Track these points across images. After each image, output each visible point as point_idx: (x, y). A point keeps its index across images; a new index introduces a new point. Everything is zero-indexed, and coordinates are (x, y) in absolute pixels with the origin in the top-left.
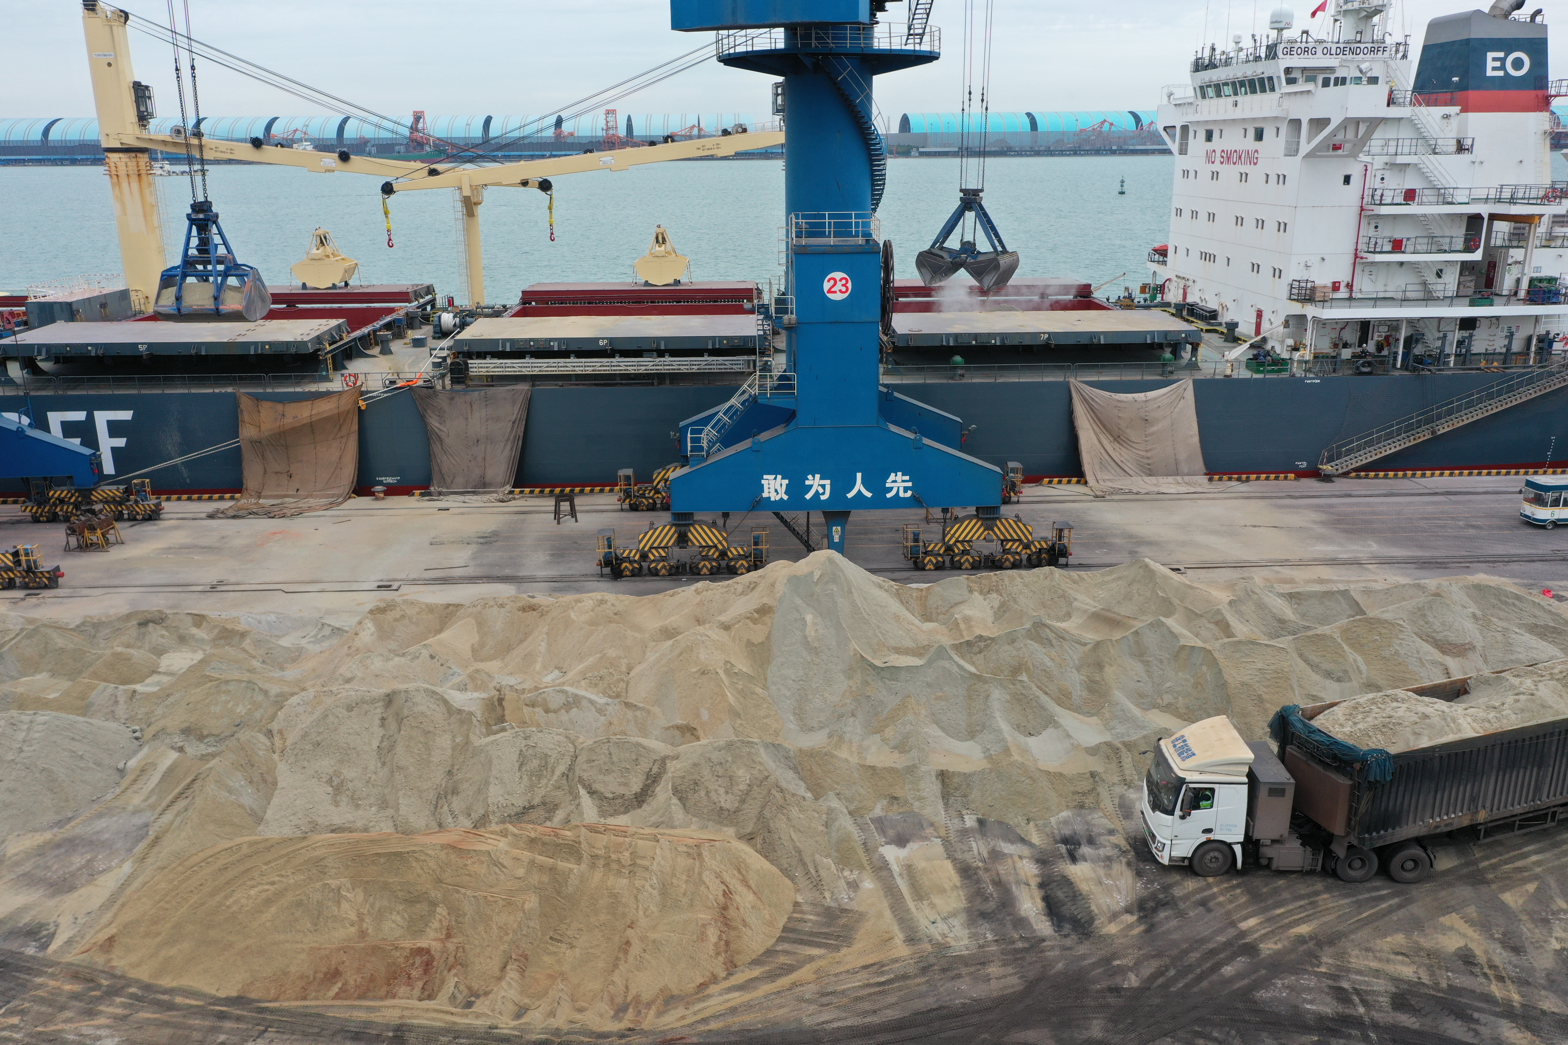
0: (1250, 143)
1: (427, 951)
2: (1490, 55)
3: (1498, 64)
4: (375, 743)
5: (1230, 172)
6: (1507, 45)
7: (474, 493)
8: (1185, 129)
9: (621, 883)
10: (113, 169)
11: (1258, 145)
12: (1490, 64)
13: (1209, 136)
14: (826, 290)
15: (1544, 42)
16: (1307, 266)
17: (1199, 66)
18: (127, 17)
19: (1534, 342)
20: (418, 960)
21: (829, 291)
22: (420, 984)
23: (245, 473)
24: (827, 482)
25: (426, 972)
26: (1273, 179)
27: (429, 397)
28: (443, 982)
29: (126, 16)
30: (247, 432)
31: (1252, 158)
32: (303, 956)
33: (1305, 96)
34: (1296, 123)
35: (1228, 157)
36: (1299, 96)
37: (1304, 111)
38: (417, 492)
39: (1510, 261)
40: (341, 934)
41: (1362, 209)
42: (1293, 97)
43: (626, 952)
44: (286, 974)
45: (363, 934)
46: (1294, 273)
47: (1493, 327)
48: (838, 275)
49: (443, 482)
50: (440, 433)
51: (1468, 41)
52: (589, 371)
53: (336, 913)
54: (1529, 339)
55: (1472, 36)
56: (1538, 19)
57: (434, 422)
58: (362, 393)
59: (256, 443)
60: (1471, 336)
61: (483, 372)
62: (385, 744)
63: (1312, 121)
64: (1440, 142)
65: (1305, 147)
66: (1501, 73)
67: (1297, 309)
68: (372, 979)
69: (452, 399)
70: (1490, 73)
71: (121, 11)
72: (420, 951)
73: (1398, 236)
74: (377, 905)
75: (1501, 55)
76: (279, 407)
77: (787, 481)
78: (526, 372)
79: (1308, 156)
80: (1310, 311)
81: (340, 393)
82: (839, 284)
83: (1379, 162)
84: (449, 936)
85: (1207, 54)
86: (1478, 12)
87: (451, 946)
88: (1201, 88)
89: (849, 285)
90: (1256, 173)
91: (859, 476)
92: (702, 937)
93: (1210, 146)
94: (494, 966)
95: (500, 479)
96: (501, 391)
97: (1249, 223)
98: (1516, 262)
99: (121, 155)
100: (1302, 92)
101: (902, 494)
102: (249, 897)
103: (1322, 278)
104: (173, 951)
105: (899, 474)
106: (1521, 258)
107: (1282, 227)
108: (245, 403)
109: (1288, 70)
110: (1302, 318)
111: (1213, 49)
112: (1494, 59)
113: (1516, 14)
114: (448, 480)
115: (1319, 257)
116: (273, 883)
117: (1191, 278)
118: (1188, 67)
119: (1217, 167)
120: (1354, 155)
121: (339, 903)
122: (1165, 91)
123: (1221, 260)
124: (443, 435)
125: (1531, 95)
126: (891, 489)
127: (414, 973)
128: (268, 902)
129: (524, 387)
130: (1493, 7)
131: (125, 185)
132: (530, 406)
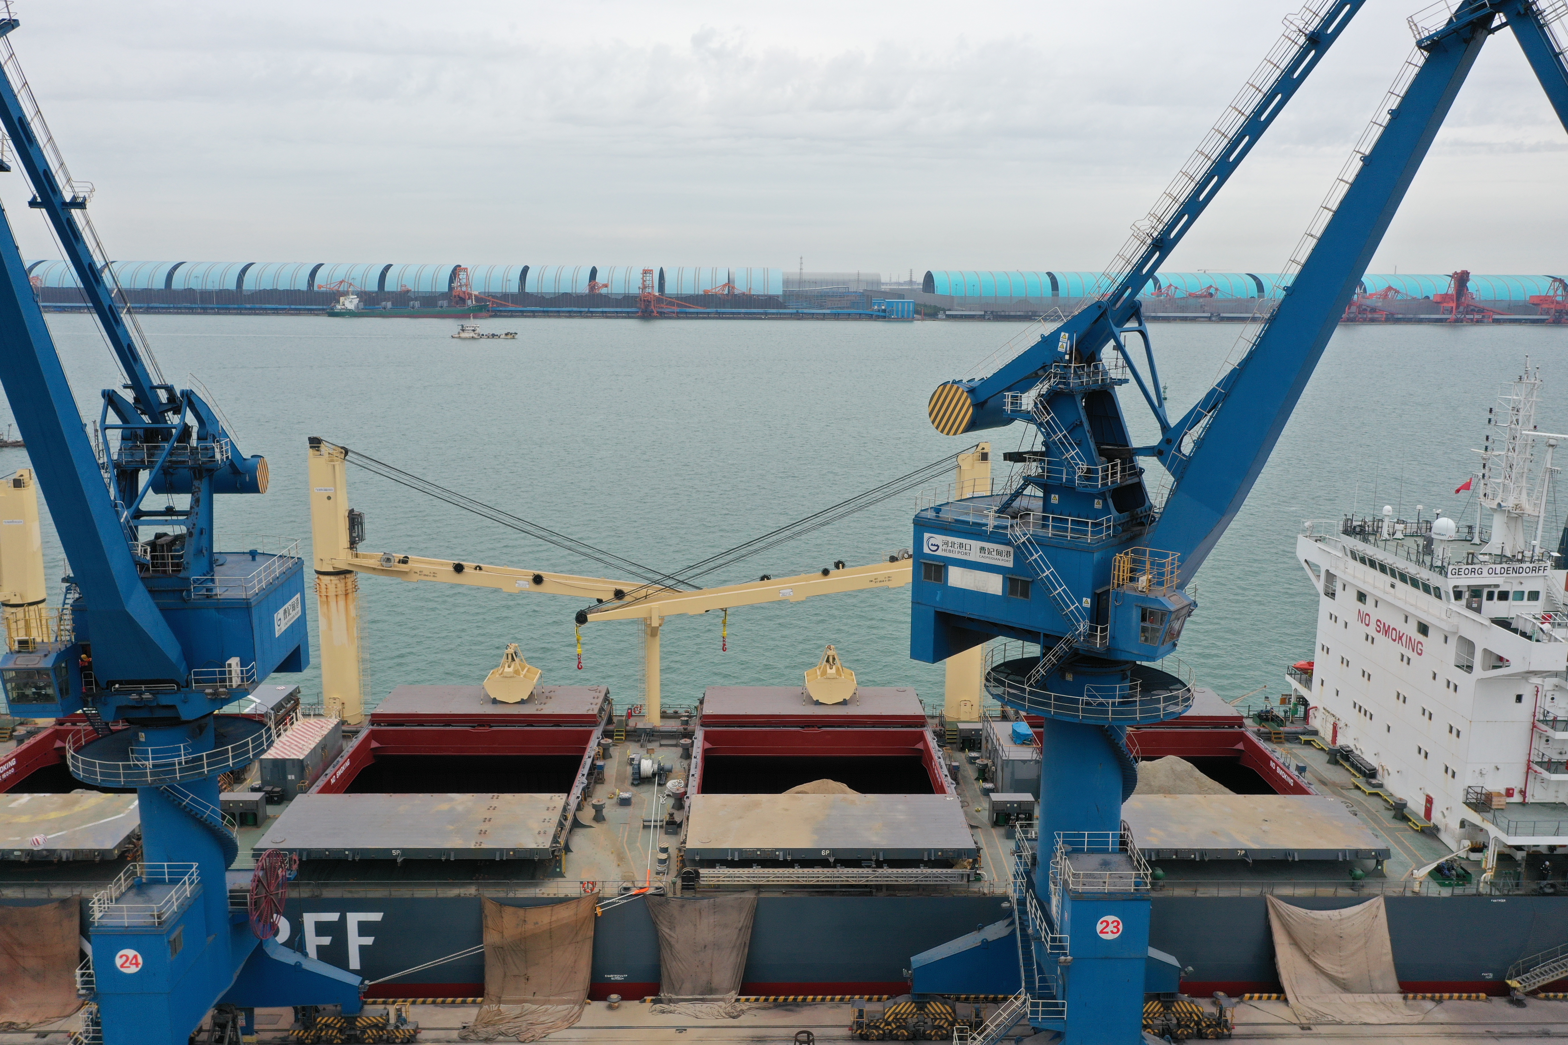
0: (1412, 631)
5: (1388, 645)
7: (703, 1000)
8: (1331, 576)
10: (324, 590)
11: (1422, 638)
13: (1362, 599)
14: (1098, 930)
16: (1481, 774)
17: (1348, 529)
21: (1102, 932)
23: (487, 978)
26: (1442, 680)
27: (661, 906)
29: (345, 452)
30: (491, 938)
31: (1415, 647)
33: (1479, 626)
34: (1468, 644)
35: (1385, 630)
36: (1471, 622)
37: (1478, 638)
38: (649, 998)
41: (1534, 726)
42: (1464, 619)
46: (1468, 779)
48: (1110, 918)
49: (673, 989)
50: (670, 939)
52: (813, 881)
57: (665, 930)
58: (600, 900)
59: (499, 949)
61: (713, 881)
63: (1487, 652)
65: (1480, 671)
67: (1474, 818)
69: (682, 906)
71: (342, 448)
76: (521, 912)
78: (752, 881)
79: (1483, 679)
80: (1489, 827)
81: (578, 900)
82: (1111, 926)
83: (1550, 685)
88: (1352, 549)
89: (1121, 927)
90: (1420, 664)
93: (1362, 608)
95: (726, 984)
96: (729, 899)
97: (1414, 706)
99: (332, 578)
100: (1476, 621)
103: (1496, 785)
107: (1455, 731)
108: (490, 908)
109: (1456, 588)
110: (1482, 830)
114: (677, 986)
115: (1493, 766)
117: (1342, 719)
119: (1372, 632)
123: (1379, 722)
124: (673, 942)
129: (750, 895)
132: (757, 914)
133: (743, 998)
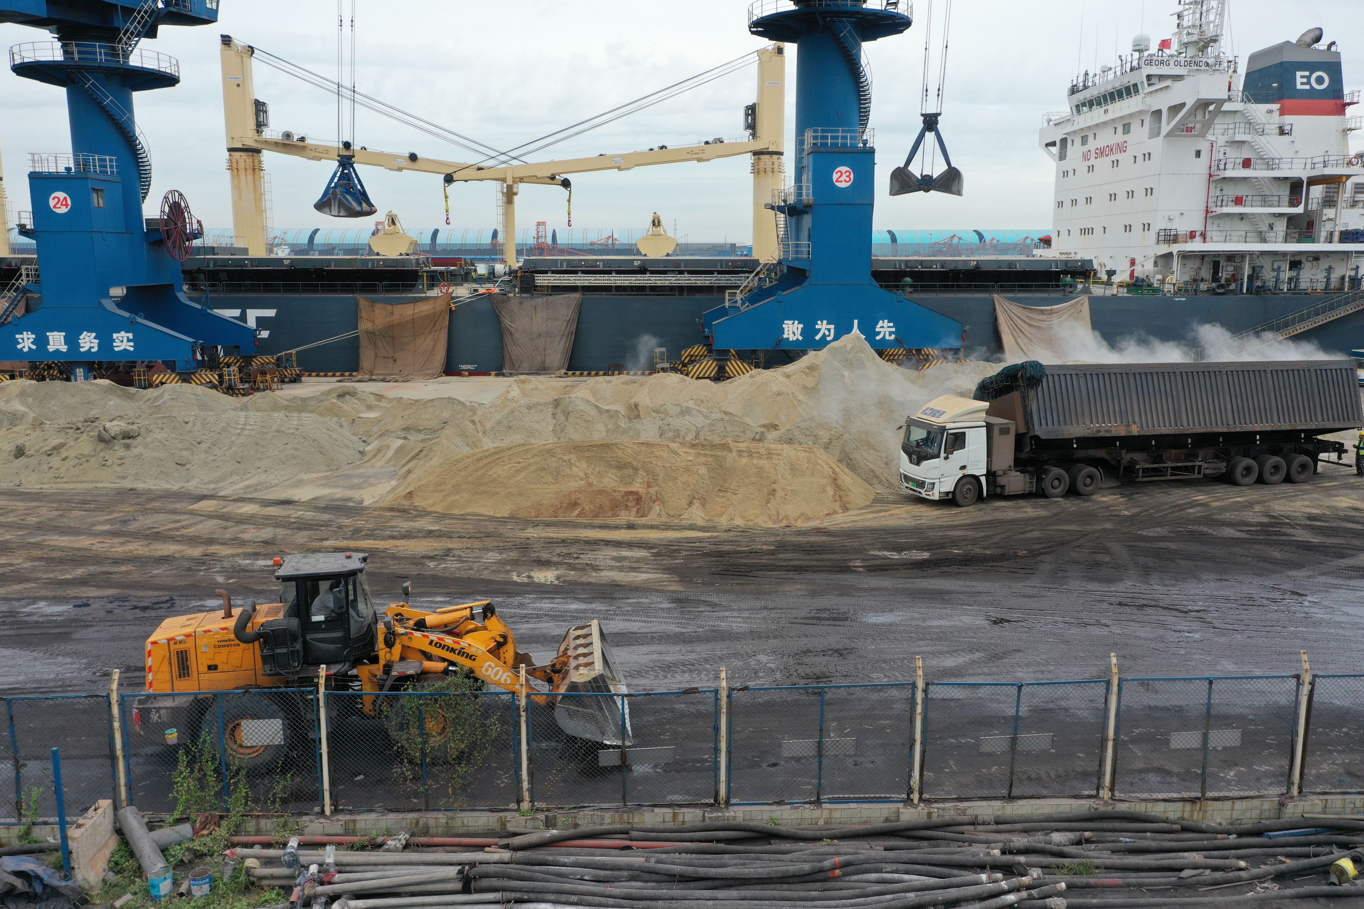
0: (1120, 137)
1: (637, 493)
2: (1299, 74)
3: (1305, 80)
4: (551, 428)
5: (1103, 163)
6: (1312, 67)
7: (537, 374)
8: (1064, 141)
9: (763, 462)
10: (235, 164)
11: (1126, 137)
12: (1299, 80)
13: (1084, 140)
14: (834, 179)
15: (1339, 65)
16: (1170, 219)
17: (1074, 90)
18: (253, 52)
19: (1347, 279)
20: (631, 498)
21: (837, 181)
22: (635, 510)
23: (362, 357)
24: (832, 327)
25: (637, 504)
26: (1140, 158)
27: (503, 302)
28: (650, 509)
29: (251, 50)
30: (364, 325)
31: (1122, 148)
32: (551, 495)
33: (1164, 92)
34: (1158, 113)
35: (1101, 152)
36: (1159, 93)
37: (1163, 102)
38: (493, 373)
39: (1324, 218)
40: (574, 485)
41: (1210, 176)
42: (1154, 95)
43: (774, 495)
44: (541, 505)
45: (590, 485)
46: (1159, 224)
47: (1314, 269)
48: (844, 169)
49: (513, 366)
50: (511, 329)
51: (1282, 63)
52: (627, 283)
53: (569, 472)
54: (1343, 278)
55: (1284, 60)
56: (1333, 49)
57: (506, 322)
58: (453, 298)
59: (371, 334)
60: (1298, 274)
61: (545, 283)
62: (558, 428)
63: (1170, 108)
64: (1266, 127)
65: (1166, 128)
66: (1308, 87)
67: (1164, 249)
68: (601, 507)
69: (521, 303)
70: (1299, 87)
71: (249, 47)
72: (631, 493)
73: (1239, 194)
74: (597, 469)
75: (1307, 73)
76: (389, 307)
77: (801, 326)
78: (579, 283)
79: (1168, 135)
80: (1175, 248)
81: (436, 298)
82: (844, 175)
83: (1222, 140)
84: (649, 486)
85: (1081, 79)
86: (1288, 43)
87: (652, 491)
88: (1077, 106)
89: (852, 176)
90: (1125, 158)
91: (856, 322)
92: (824, 491)
93: (1085, 148)
94: (684, 502)
95: (556, 364)
96: (559, 298)
97: (1122, 195)
98: (1329, 219)
99: (242, 154)
100: (1162, 89)
101: (887, 337)
102: (503, 470)
103: (1183, 227)
104: (457, 497)
105: (886, 321)
106: (1332, 216)
107: (1149, 191)
108: (363, 306)
109: (1149, 77)
110: (1169, 256)
111: (1086, 74)
112: (1302, 77)
113: (1316, 45)
114: (517, 365)
115: (1179, 213)
116: (519, 463)
117: (1073, 252)
118: (1066, 92)
119: (1092, 161)
120: (1203, 135)
121: (571, 468)
122: (1046, 117)
123: (1098, 231)
124: (513, 331)
125: (1329, 103)
126: (879, 333)
127: (629, 504)
128: (518, 472)
129: (576, 296)
130: (1298, 41)
131: (242, 176)
132: (581, 309)
133: (570, 373)
